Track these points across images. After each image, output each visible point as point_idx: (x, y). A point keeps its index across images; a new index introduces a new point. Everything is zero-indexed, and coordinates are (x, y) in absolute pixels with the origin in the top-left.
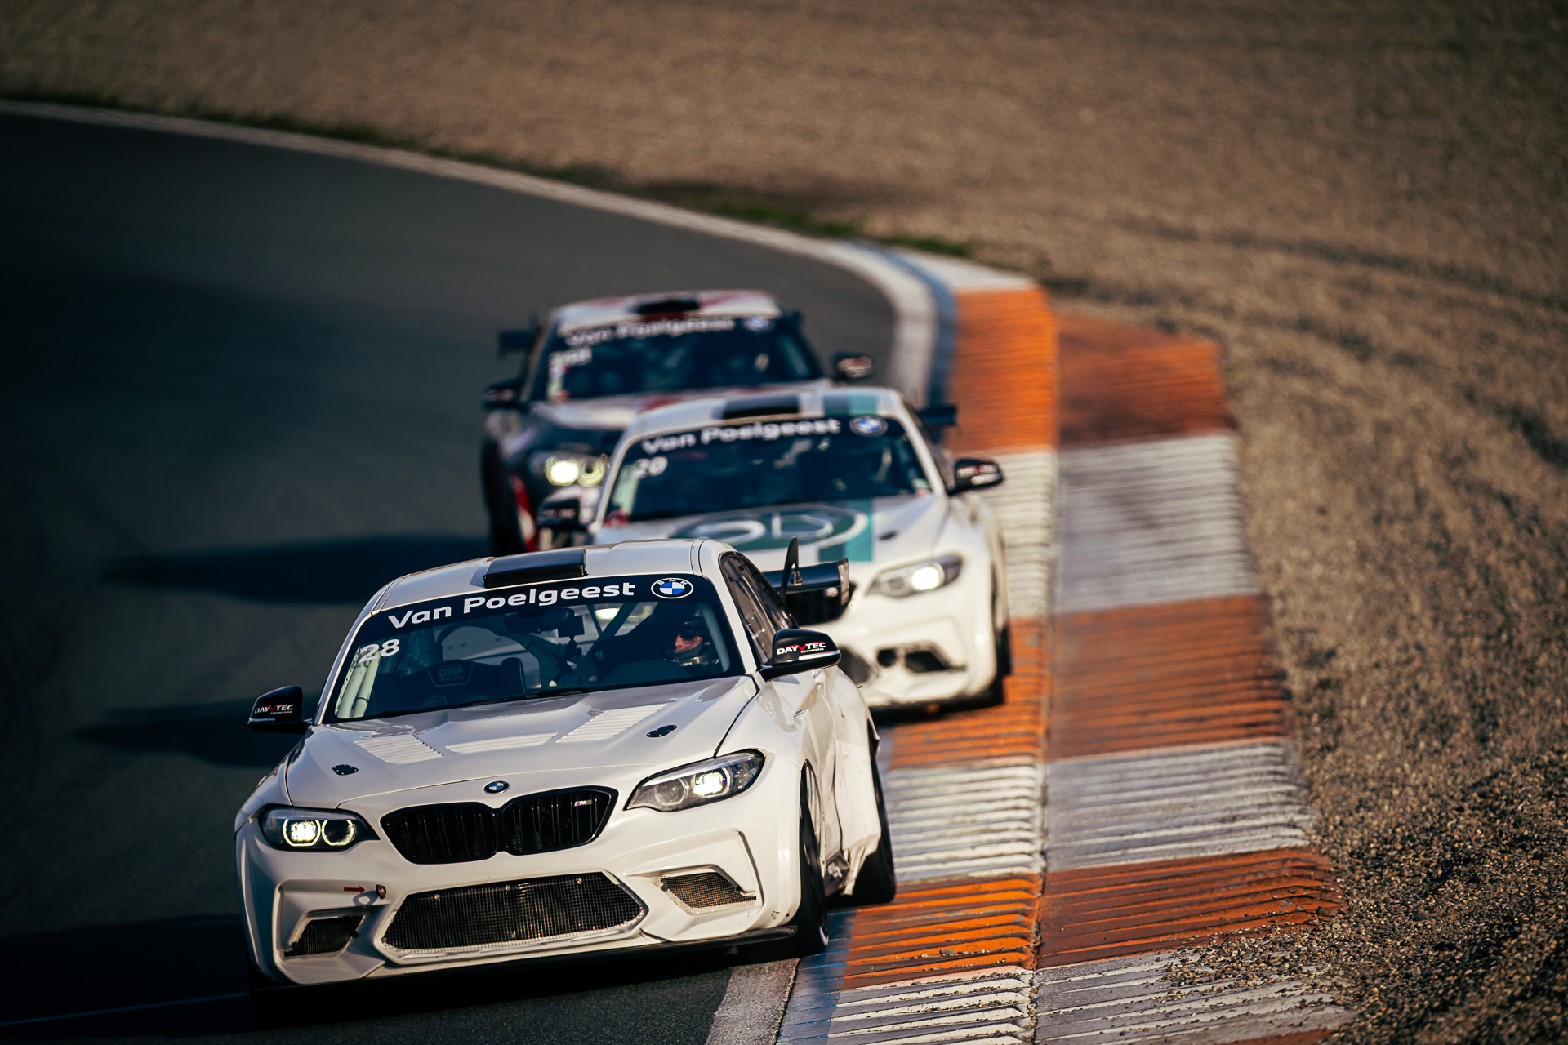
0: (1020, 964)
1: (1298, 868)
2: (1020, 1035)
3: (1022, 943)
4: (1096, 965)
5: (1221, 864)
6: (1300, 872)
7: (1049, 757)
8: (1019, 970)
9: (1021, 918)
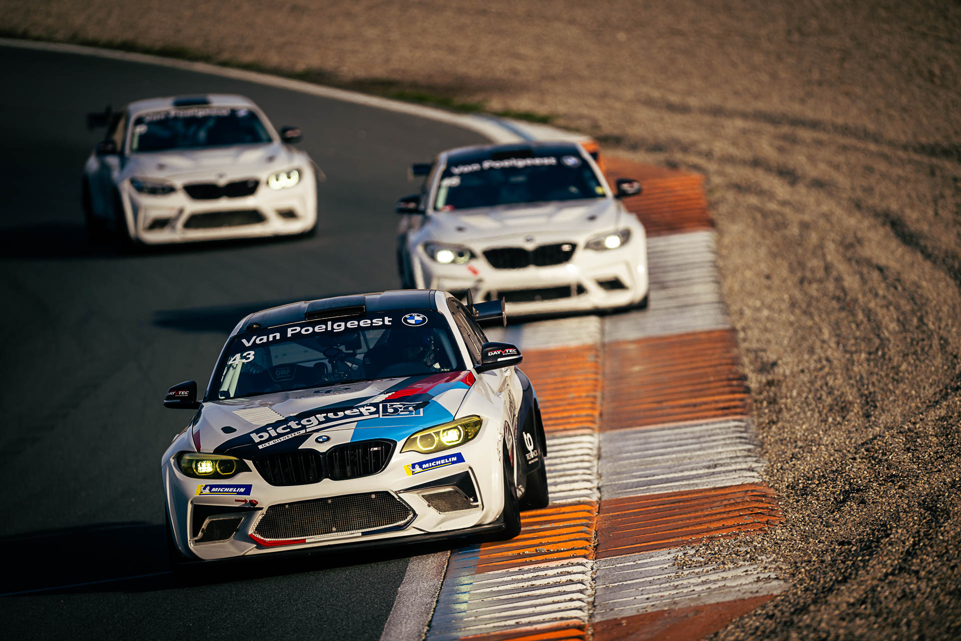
0: (585, 557)
1: (755, 496)
2: (585, 601)
3: (586, 544)
4: (632, 557)
5: (708, 494)
6: (756, 498)
7: (602, 429)
8: (584, 561)
9: (586, 529)
